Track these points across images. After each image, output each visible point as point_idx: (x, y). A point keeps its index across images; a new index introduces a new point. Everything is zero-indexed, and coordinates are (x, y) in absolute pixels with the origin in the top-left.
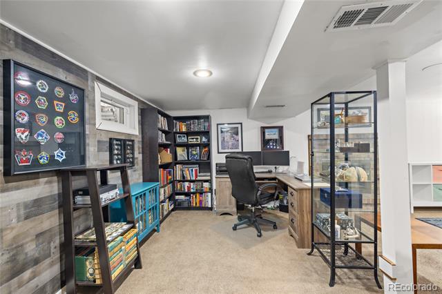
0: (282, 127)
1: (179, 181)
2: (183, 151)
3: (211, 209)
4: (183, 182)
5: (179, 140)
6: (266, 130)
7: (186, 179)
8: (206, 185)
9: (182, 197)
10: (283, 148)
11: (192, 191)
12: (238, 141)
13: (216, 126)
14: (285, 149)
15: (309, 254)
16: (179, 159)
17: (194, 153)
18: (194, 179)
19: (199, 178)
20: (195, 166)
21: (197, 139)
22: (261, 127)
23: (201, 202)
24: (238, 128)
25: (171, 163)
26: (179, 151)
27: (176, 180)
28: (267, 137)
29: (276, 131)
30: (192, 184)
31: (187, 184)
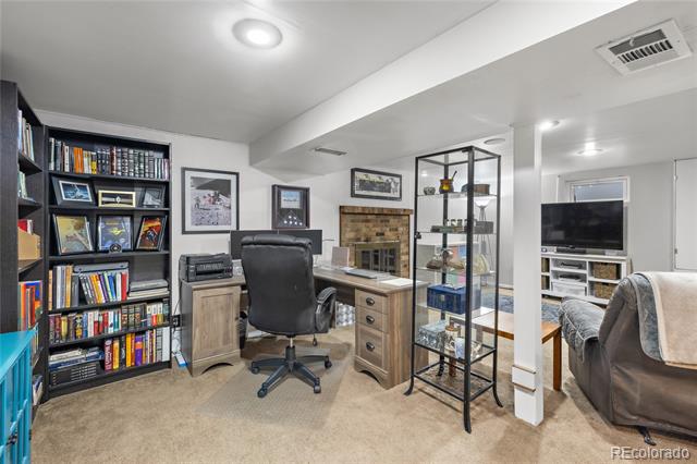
0: (307, 190)
1: (65, 312)
2: (80, 227)
3: (168, 364)
4: (80, 311)
5: (64, 197)
6: (283, 193)
7: (91, 303)
8: (155, 310)
9: (77, 354)
10: (308, 224)
11: (111, 331)
12: (230, 208)
13: (180, 171)
14: (313, 227)
15: (409, 393)
16: (63, 250)
17: (116, 232)
18: (119, 298)
19: (133, 296)
20: (118, 265)
21: (130, 197)
22: (274, 187)
23: (138, 355)
24: (229, 181)
25: (37, 263)
26: (65, 226)
27: (55, 311)
28: (284, 205)
29: (296, 195)
30: (111, 314)
31: (92, 317)
